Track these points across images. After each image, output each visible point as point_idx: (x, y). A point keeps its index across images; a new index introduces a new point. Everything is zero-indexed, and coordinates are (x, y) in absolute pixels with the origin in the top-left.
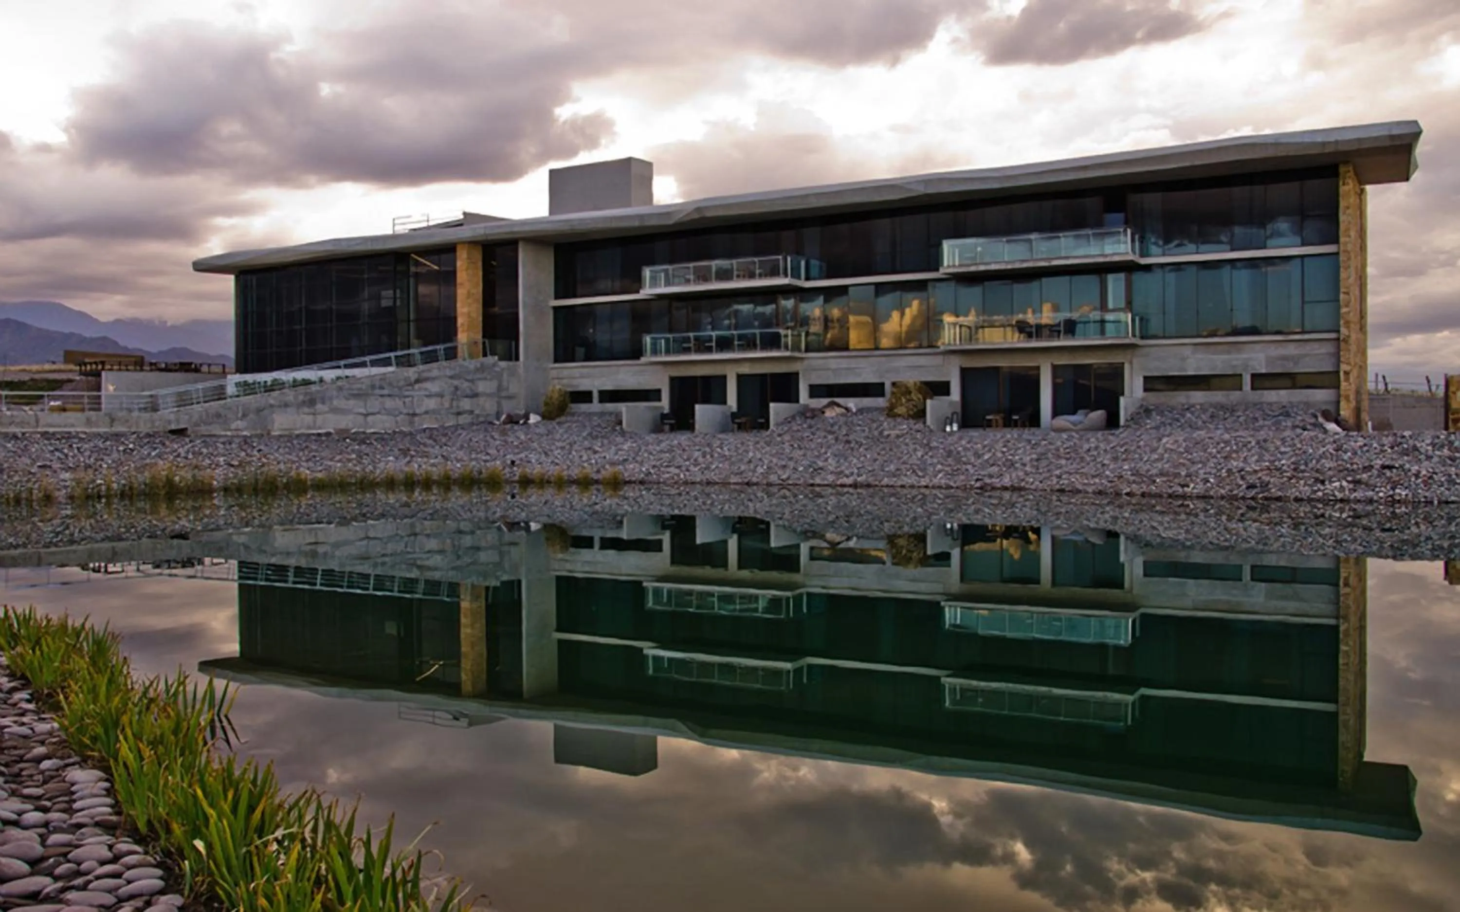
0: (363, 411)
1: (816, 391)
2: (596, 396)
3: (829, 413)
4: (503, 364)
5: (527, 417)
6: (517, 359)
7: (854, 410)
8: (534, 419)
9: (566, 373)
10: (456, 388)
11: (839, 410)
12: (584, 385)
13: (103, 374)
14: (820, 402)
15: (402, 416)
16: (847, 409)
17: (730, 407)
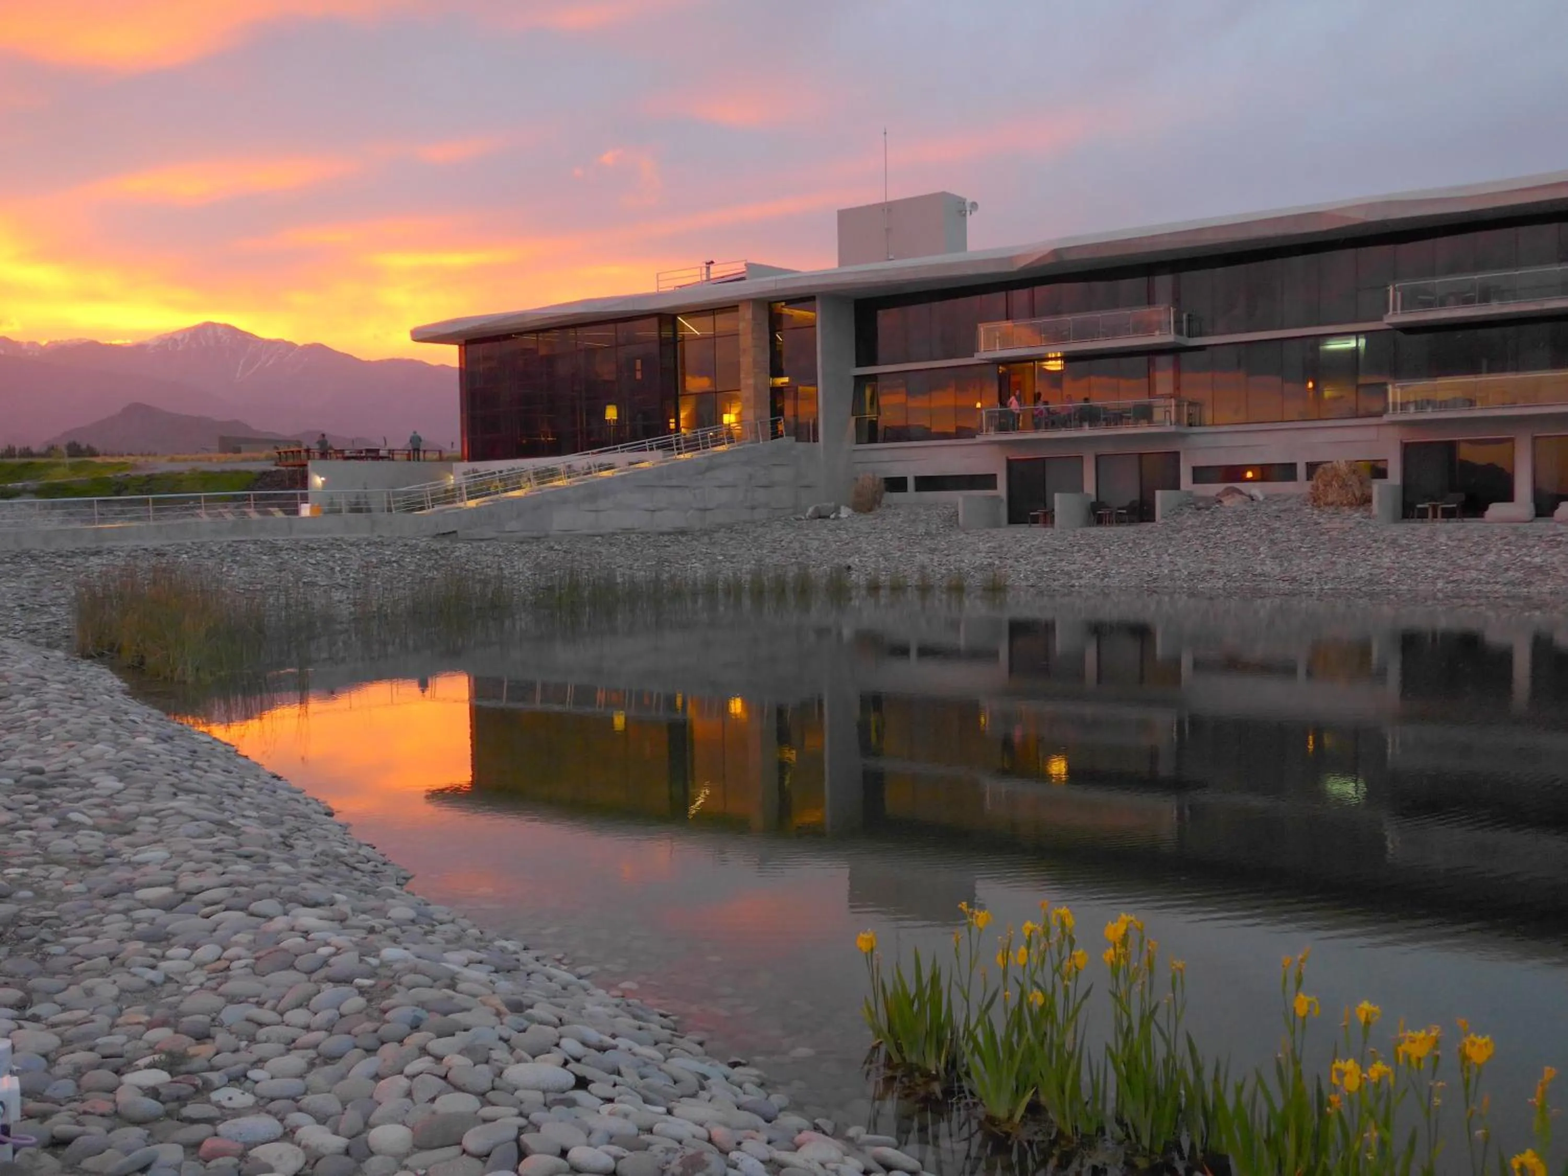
0: (649, 505)
1: (1201, 474)
2: (911, 484)
3: (1227, 502)
4: (801, 446)
5: (837, 510)
6: (816, 440)
7: (1261, 498)
8: (845, 512)
9: (875, 456)
10: (751, 477)
11: (1238, 498)
12: (896, 471)
13: (310, 464)
14: (1213, 489)
15: (691, 512)
16: (1252, 498)
17: (1088, 495)
